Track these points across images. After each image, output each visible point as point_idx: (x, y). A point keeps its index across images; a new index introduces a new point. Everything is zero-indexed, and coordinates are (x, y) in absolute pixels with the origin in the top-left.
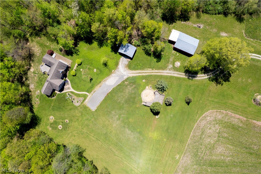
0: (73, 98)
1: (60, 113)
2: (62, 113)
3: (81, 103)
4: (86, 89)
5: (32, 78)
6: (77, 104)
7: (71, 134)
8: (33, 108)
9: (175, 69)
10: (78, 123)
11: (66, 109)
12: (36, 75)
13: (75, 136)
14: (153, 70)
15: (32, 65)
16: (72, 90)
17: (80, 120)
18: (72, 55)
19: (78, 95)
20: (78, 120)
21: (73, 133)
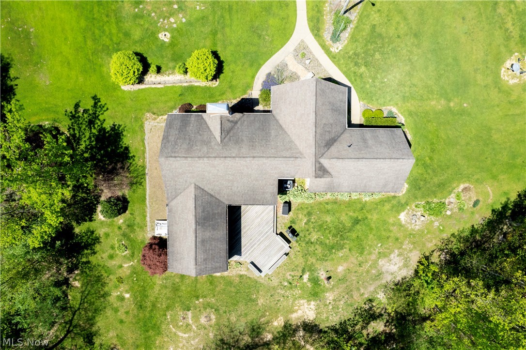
1: (463, 40)
5: (349, 292)
8: (505, 207)
12: (323, 275)
15: (278, 323)
16: (302, 31)
18: (116, 134)
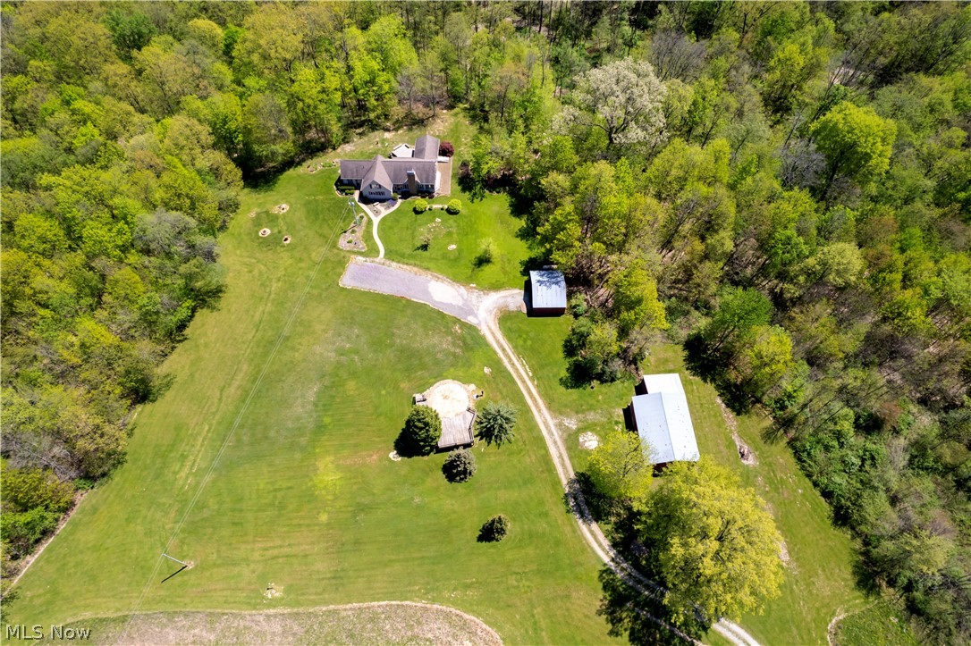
0: (355, 229)
1: (304, 219)
2: (305, 223)
3: (348, 251)
4: (393, 248)
5: (369, 140)
6: (342, 243)
7: (254, 261)
8: (296, 167)
9: (571, 441)
10: (291, 265)
11: (321, 227)
12: (379, 145)
13: (250, 272)
14: (532, 379)
15: (400, 132)
16: (376, 221)
17: (302, 265)
18: (464, 190)
19: (368, 237)
20: (301, 260)
21: (259, 264)
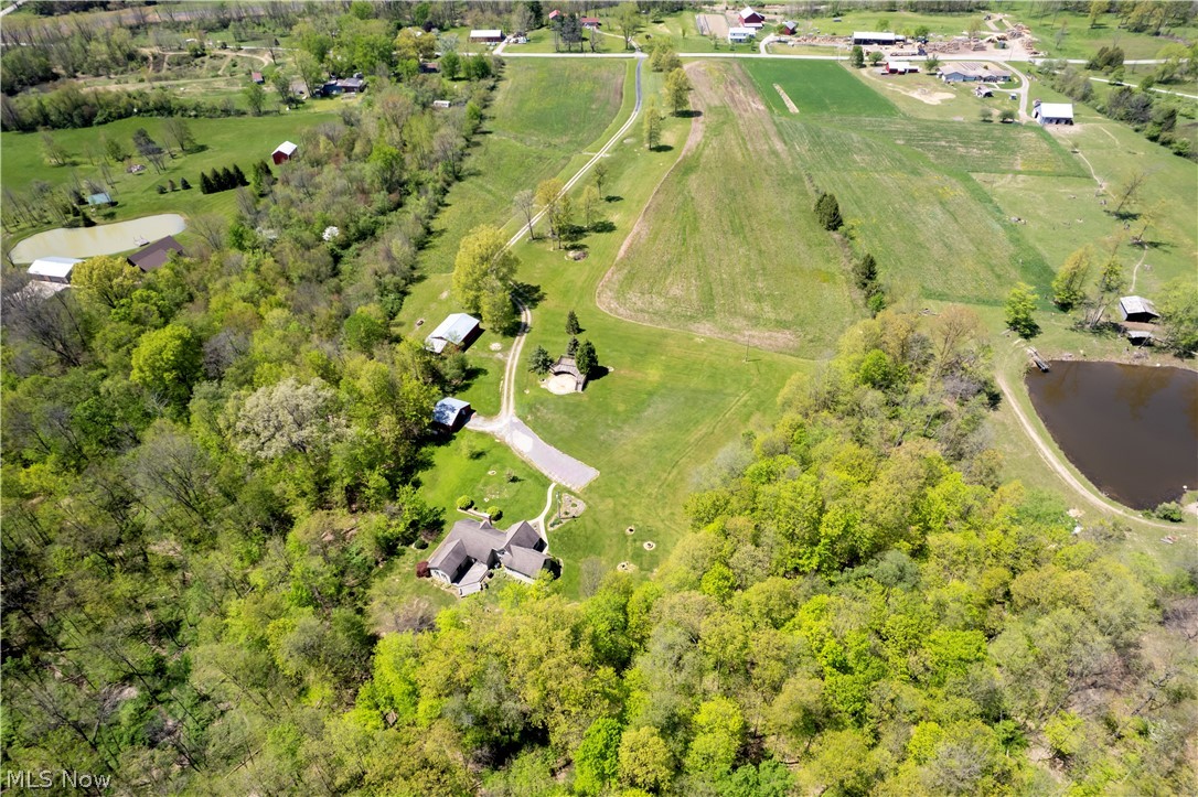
0: (564, 516)
1: (607, 547)
2: (608, 542)
3: (579, 498)
4: (540, 488)
6: (581, 507)
7: (667, 523)
9: (505, 349)
10: (634, 505)
11: (594, 531)
13: (673, 514)
14: (504, 380)
16: (540, 519)
17: (624, 501)
19: (556, 505)
20: (624, 506)
21: (663, 517)
